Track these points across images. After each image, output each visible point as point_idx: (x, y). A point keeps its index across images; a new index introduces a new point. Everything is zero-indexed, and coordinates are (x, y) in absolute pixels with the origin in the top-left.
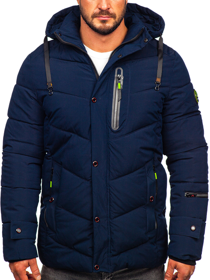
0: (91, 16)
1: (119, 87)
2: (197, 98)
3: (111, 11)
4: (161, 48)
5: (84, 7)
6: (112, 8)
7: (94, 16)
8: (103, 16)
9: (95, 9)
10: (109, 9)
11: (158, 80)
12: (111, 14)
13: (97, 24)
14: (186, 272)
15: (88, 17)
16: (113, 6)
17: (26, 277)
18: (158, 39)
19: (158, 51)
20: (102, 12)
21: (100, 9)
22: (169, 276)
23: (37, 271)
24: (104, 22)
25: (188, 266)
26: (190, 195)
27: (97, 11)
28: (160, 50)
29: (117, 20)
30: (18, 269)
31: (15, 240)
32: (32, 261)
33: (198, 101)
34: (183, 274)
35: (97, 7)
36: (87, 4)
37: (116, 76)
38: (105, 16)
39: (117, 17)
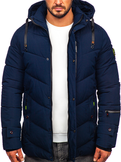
0: (51, 8)
2: (115, 53)
3: (63, 5)
4: (93, 25)
5: (48, 3)
6: (63, 3)
7: (53, 8)
8: (58, 8)
9: (53, 4)
10: (61, 4)
11: (93, 42)
12: (63, 7)
13: (55, 12)
14: (106, 155)
16: (64, 2)
17: (16, 159)
18: (91, 20)
19: (92, 27)
21: (56, 4)
22: (96, 157)
23: (21, 156)
25: (107, 152)
28: (93, 26)
29: (66, 10)
30: (11, 154)
31: (10, 138)
32: (18, 150)
33: (115, 54)
34: (104, 156)
35: (55, 3)
38: (59, 8)
39: (67, 8)
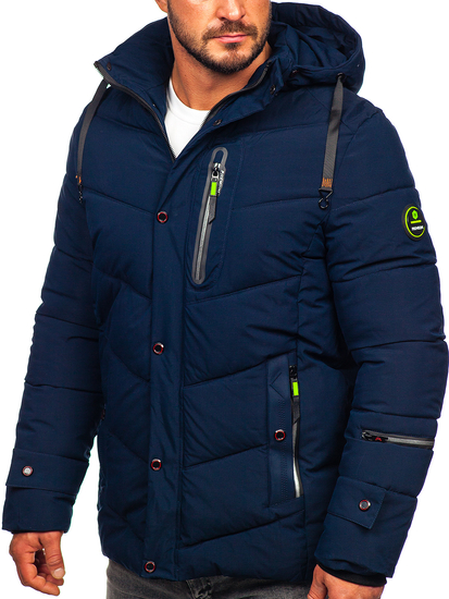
0: (200, 37)
1: (213, 193)
3: (247, 21)
4: (337, 106)
6: (249, 15)
7: (210, 35)
9: (209, 20)
10: (242, 17)
12: (248, 28)
13: (217, 52)
15: (193, 40)
16: (249, 11)
19: (331, 113)
20: (228, 24)
21: (222, 19)
23: (53, 559)
24: (232, 46)
26: (374, 438)
27: (216, 24)
35: (216, 15)
36: (190, 9)
37: (210, 166)
38: (235, 34)
39: (260, 33)
